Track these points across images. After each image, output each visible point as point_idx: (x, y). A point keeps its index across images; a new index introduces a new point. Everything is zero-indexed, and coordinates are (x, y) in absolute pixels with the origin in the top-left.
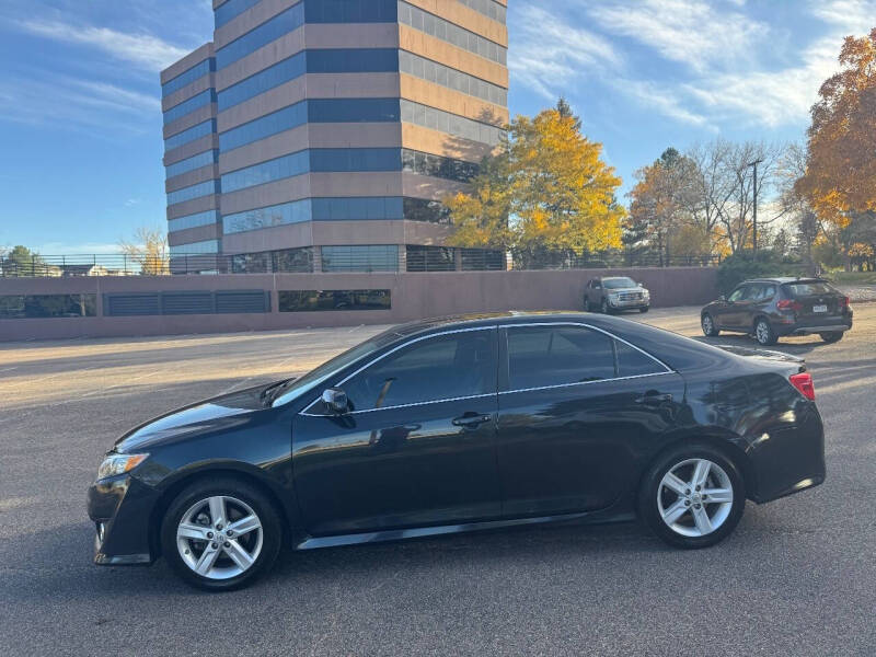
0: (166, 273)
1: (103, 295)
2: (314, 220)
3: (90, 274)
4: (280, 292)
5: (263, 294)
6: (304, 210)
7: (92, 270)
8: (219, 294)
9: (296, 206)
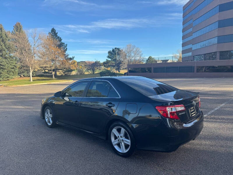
0: (181, 61)
1: (153, 68)
2: (218, 43)
3: (168, 62)
4: (197, 67)
5: (192, 67)
6: (215, 40)
7: (169, 61)
8: (180, 67)
9: (213, 39)
